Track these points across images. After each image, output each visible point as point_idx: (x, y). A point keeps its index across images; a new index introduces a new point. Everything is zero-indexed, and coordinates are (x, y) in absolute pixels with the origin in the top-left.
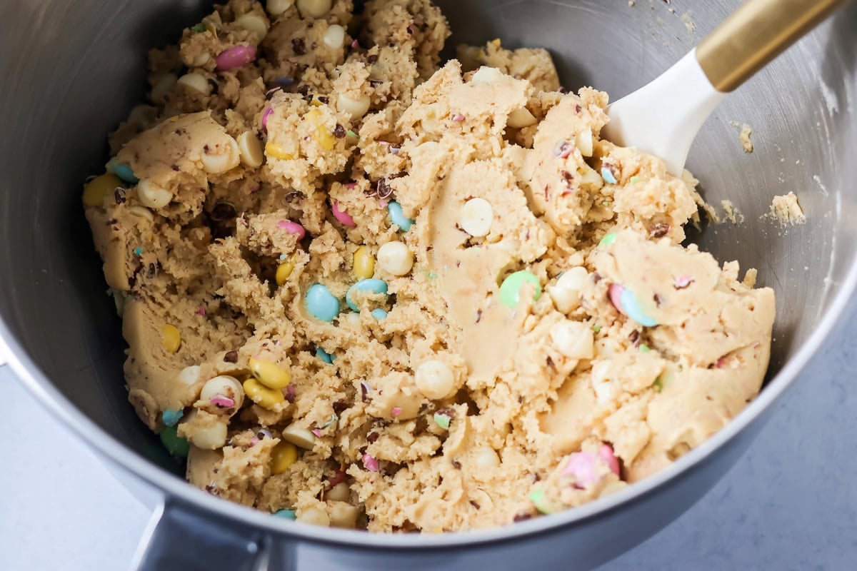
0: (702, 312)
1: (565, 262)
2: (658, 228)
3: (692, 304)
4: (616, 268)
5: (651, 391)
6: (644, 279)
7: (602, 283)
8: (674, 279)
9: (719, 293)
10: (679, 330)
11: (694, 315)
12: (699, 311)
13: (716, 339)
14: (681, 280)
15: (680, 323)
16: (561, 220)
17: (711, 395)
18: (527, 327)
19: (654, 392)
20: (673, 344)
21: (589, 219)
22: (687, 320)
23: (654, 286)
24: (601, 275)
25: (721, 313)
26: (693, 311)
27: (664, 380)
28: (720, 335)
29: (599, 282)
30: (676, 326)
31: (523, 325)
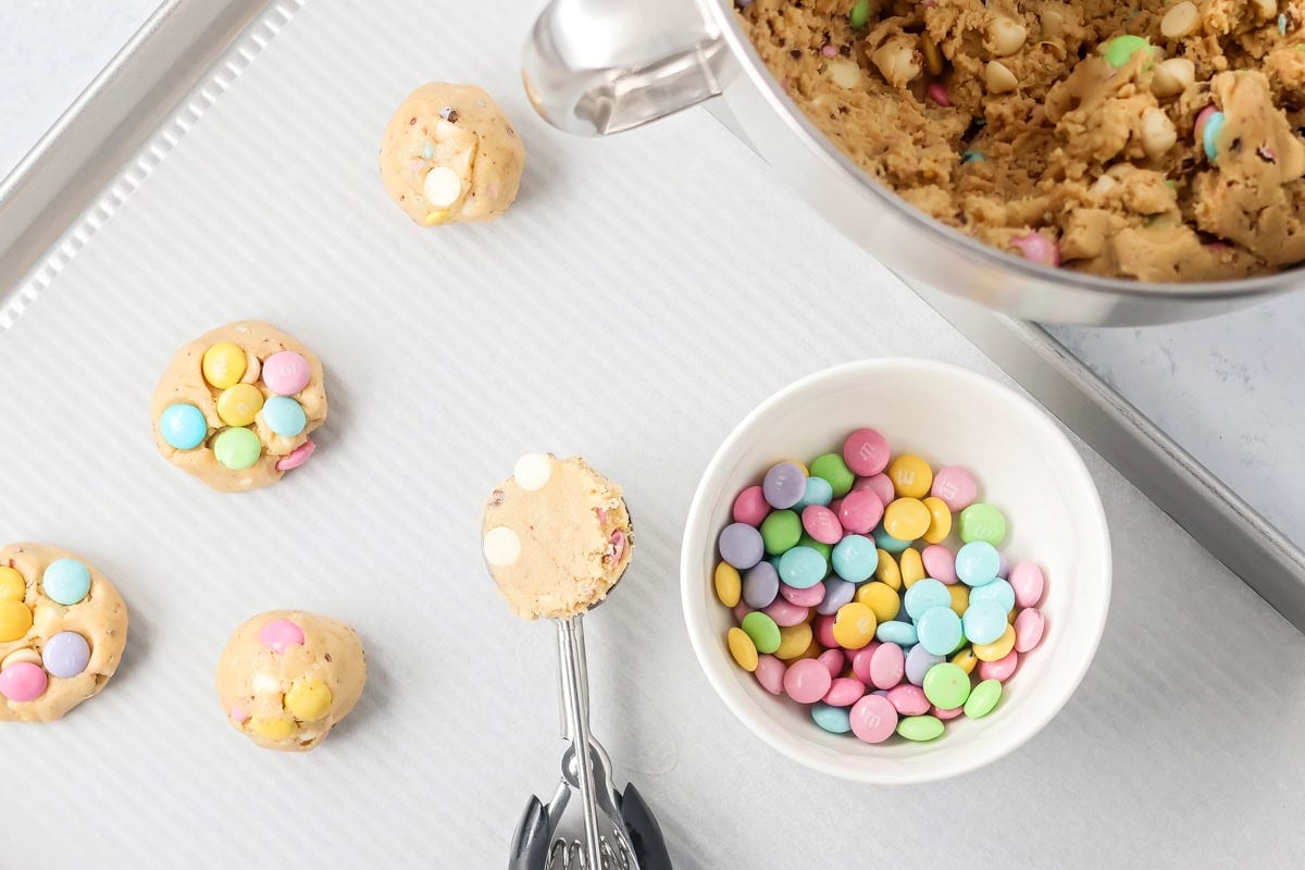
0: (1254, 190)
1: (1207, 57)
2: (1292, 102)
3: (1255, 176)
4: (1232, 92)
5: (1140, 218)
6: (1243, 121)
7: (1206, 96)
8: (1264, 146)
9: (1281, 192)
10: (1223, 184)
11: (1247, 186)
12: (1253, 187)
13: (1241, 221)
14: (1268, 151)
15: (1230, 178)
16: (1211, 19)
17: (1181, 266)
18: (1122, 92)
19: (1141, 222)
20: (1207, 190)
21: (1240, 40)
22: (1237, 183)
23: (1246, 132)
24: (1213, 88)
25: (1266, 207)
26: (1249, 182)
27: (1159, 222)
28: (1247, 222)
29: (1205, 94)
30: (1225, 178)
31: (1119, 88)
